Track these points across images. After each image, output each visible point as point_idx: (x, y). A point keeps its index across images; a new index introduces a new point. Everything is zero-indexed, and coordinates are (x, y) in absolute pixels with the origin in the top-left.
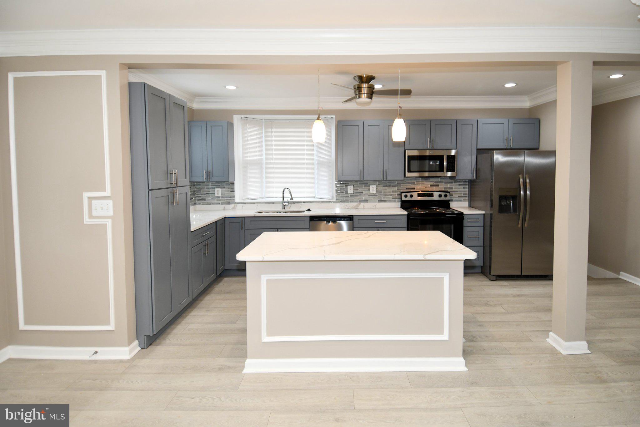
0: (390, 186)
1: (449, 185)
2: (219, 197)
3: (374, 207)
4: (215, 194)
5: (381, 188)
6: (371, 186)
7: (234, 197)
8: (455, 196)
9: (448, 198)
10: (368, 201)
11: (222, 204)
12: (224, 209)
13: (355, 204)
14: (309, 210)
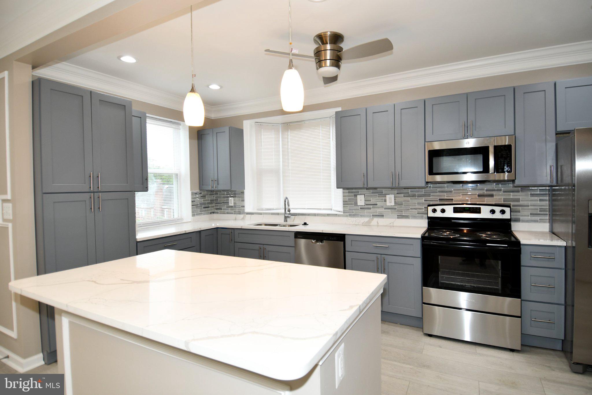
0: (414, 196)
1: (512, 196)
2: (232, 207)
3: (391, 225)
4: (228, 203)
5: (401, 198)
6: (387, 196)
7: (244, 207)
8: (524, 214)
9: (507, 216)
10: (383, 216)
11: (234, 214)
12: (236, 219)
13: (366, 219)
14: (305, 224)
